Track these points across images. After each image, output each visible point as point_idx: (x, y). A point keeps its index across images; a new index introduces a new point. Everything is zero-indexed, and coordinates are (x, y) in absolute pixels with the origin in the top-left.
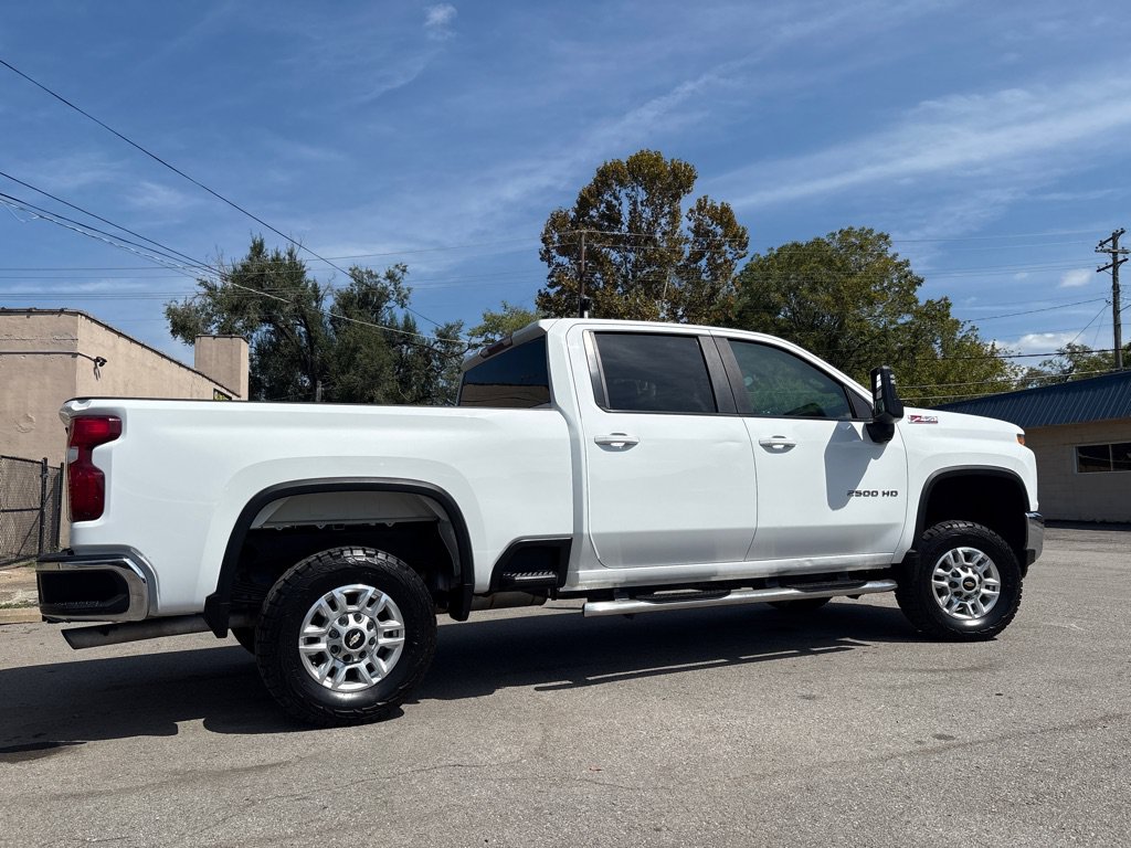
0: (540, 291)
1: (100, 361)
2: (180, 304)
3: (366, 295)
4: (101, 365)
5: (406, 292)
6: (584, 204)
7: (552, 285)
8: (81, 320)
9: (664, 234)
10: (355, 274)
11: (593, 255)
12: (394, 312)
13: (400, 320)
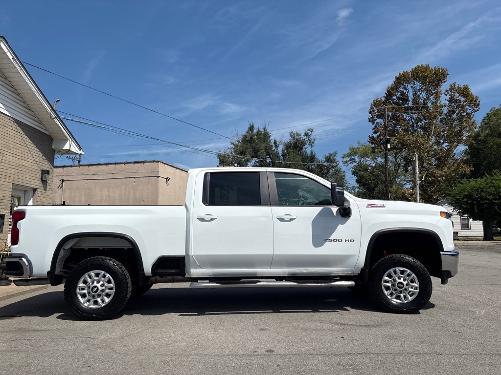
0: (369, 136)
1: (168, 179)
2: (222, 152)
3: (296, 143)
4: (169, 180)
5: (313, 140)
6: (389, 94)
7: (375, 133)
8: (160, 164)
9: (432, 104)
10: (292, 135)
11: (394, 117)
12: (308, 150)
13: (309, 154)
